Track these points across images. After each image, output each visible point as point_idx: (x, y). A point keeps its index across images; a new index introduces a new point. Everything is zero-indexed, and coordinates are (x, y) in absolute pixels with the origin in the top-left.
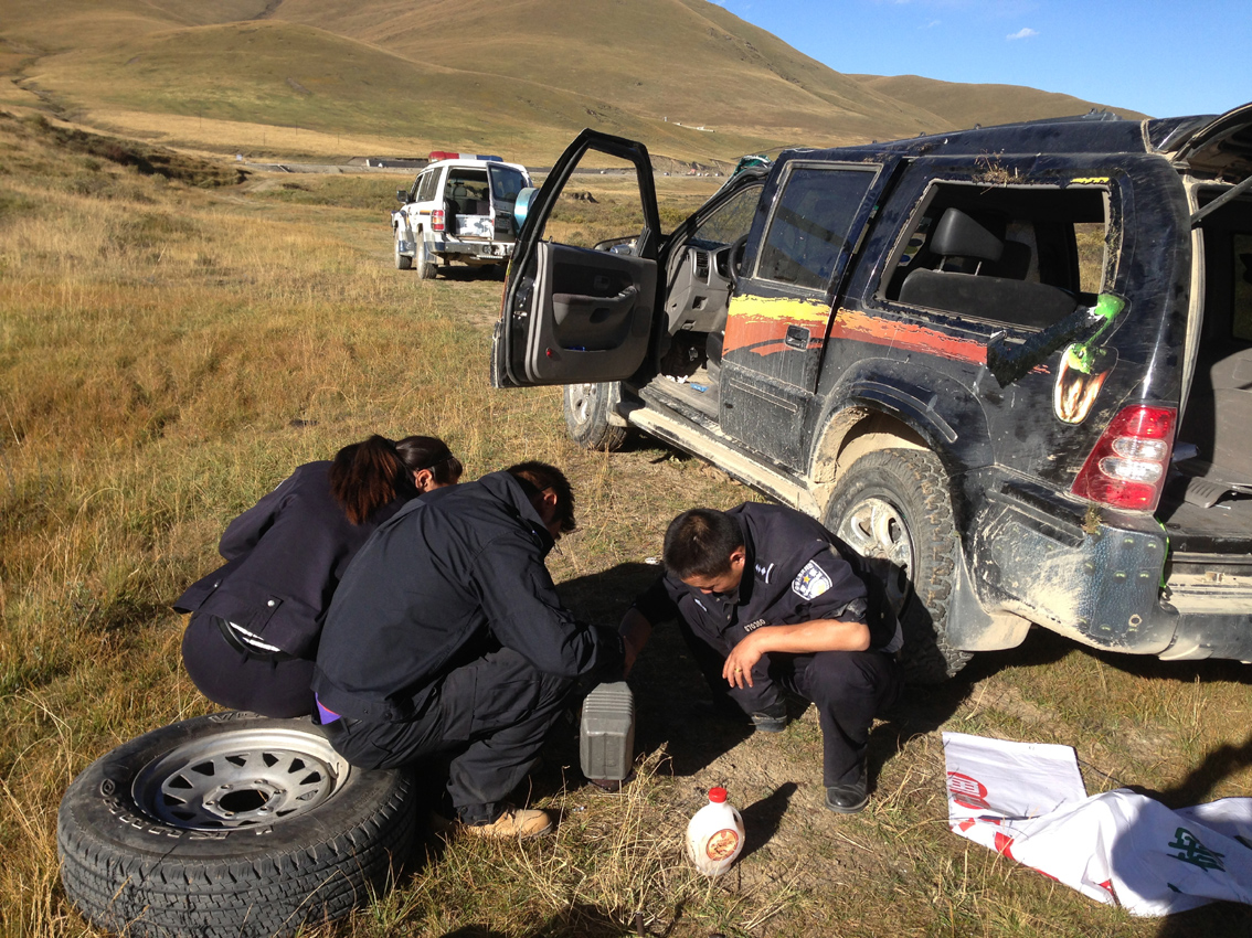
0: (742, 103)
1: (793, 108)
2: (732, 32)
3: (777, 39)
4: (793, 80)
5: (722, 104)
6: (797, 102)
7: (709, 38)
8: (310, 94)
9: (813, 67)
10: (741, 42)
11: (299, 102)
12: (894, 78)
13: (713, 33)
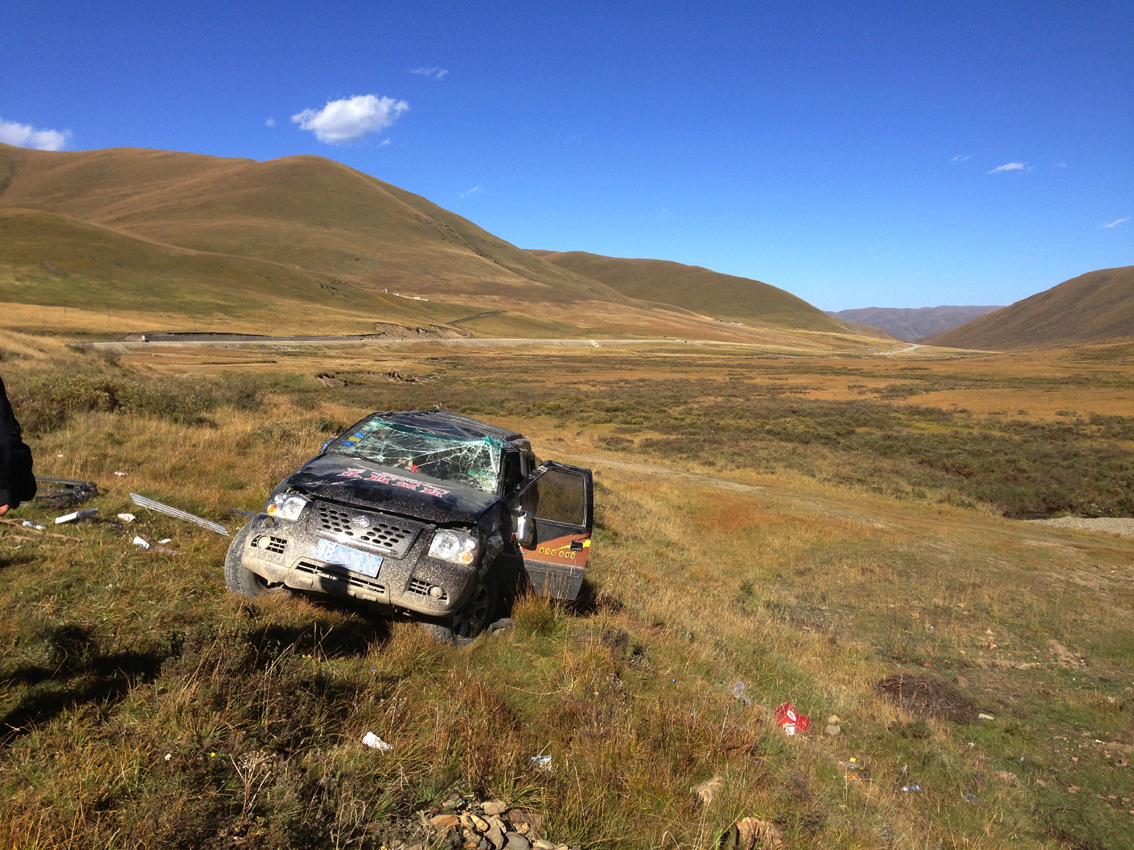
0: (446, 275)
1: (489, 279)
2: (432, 217)
3: (471, 223)
4: (486, 256)
5: (429, 276)
6: (492, 274)
7: (414, 222)
8: (66, 275)
9: (502, 247)
10: (440, 225)
11: (57, 283)
12: (566, 253)
13: (417, 218)
